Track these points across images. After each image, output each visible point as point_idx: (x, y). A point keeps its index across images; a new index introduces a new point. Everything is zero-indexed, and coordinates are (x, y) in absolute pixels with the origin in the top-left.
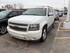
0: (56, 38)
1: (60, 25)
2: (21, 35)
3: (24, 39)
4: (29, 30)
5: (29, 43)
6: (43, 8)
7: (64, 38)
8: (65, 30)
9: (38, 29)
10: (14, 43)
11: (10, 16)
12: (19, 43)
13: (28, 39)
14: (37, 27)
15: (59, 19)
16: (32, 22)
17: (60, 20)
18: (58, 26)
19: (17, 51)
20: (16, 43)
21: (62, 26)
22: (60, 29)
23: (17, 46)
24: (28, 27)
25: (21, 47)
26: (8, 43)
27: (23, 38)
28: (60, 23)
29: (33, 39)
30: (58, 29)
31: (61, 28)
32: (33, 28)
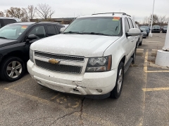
0: (144, 90)
1: (146, 57)
2: (67, 82)
3: (72, 92)
4: (86, 71)
5: (83, 101)
6: (113, 18)
7: (164, 89)
8: (160, 69)
9: (109, 69)
10: (47, 102)
11: (31, 35)
12: (58, 101)
13: (84, 92)
14: (107, 63)
15: (143, 43)
16: (94, 53)
17: (144, 46)
18: (143, 61)
19: (58, 121)
20: (51, 100)
21: (153, 61)
22: (150, 67)
23: (56, 110)
24: (83, 64)
25: (66, 111)
26: (31, 101)
27: (71, 89)
28: (147, 53)
29: (95, 93)
30: (146, 68)
31: (152, 64)
32: (97, 65)
